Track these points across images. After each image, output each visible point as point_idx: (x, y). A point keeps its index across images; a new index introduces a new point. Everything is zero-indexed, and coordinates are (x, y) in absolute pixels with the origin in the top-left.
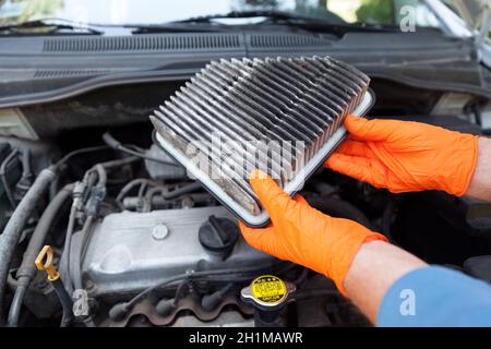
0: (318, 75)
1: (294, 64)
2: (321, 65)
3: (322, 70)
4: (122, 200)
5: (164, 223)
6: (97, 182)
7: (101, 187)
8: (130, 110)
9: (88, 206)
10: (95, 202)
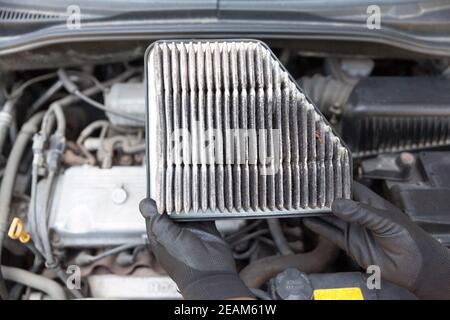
0: (318, 159)
1: (314, 125)
2: (331, 154)
3: (326, 158)
4: (83, 143)
5: (123, 187)
6: (54, 128)
7: (59, 136)
8: (84, 55)
9: (49, 160)
10: (56, 156)
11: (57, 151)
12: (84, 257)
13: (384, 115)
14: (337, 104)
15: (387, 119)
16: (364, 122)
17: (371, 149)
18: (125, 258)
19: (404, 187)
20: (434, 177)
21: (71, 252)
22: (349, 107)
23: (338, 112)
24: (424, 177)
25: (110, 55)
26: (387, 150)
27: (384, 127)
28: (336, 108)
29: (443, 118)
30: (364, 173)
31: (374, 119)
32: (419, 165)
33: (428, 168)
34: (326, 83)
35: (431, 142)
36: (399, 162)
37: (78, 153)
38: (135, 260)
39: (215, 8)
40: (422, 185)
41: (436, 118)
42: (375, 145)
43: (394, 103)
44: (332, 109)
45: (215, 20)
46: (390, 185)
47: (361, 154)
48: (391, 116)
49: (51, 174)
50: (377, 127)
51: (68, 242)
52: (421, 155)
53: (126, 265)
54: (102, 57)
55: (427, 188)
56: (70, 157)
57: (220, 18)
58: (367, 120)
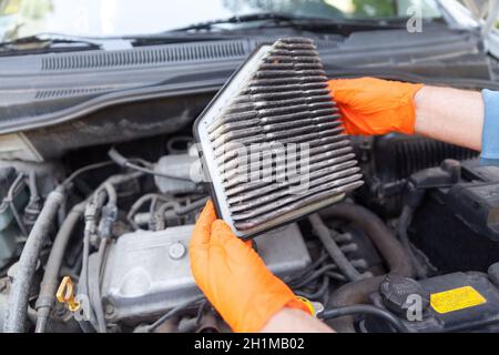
4: (133, 218)
5: (180, 242)
6: (106, 201)
7: (112, 207)
8: (135, 125)
9: (101, 228)
10: (108, 223)
11: (109, 219)
15: (416, 143)
16: (397, 147)
25: (159, 124)
27: (415, 150)
31: (406, 143)
49: (104, 240)
50: (409, 150)
54: (152, 125)
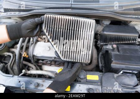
5: (49, 47)
9: (34, 40)
10: (36, 39)
12: (41, 61)
13: (110, 35)
14: (99, 31)
15: (111, 36)
16: (105, 36)
17: (107, 42)
18: (49, 62)
19: (113, 53)
20: (121, 51)
21: (38, 60)
22: (102, 32)
23: (99, 33)
24: (118, 51)
26: (111, 43)
27: (110, 37)
28: (99, 32)
29: (126, 36)
30: (103, 49)
31: (108, 36)
32: (118, 48)
33: (120, 49)
34: (98, 26)
35: (122, 42)
36: (112, 47)
37: (41, 38)
38: (51, 63)
39: (70, 7)
40: (117, 53)
41: (124, 36)
42: (108, 42)
43: (113, 32)
44: (98, 32)
45: (70, 10)
46: (109, 52)
47: (104, 43)
48: (112, 35)
49: (34, 43)
50: (109, 37)
51: (37, 58)
52: (118, 45)
53: (49, 64)
55: (119, 53)
56: (39, 39)
57: (72, 9)
58: (106, 36)
